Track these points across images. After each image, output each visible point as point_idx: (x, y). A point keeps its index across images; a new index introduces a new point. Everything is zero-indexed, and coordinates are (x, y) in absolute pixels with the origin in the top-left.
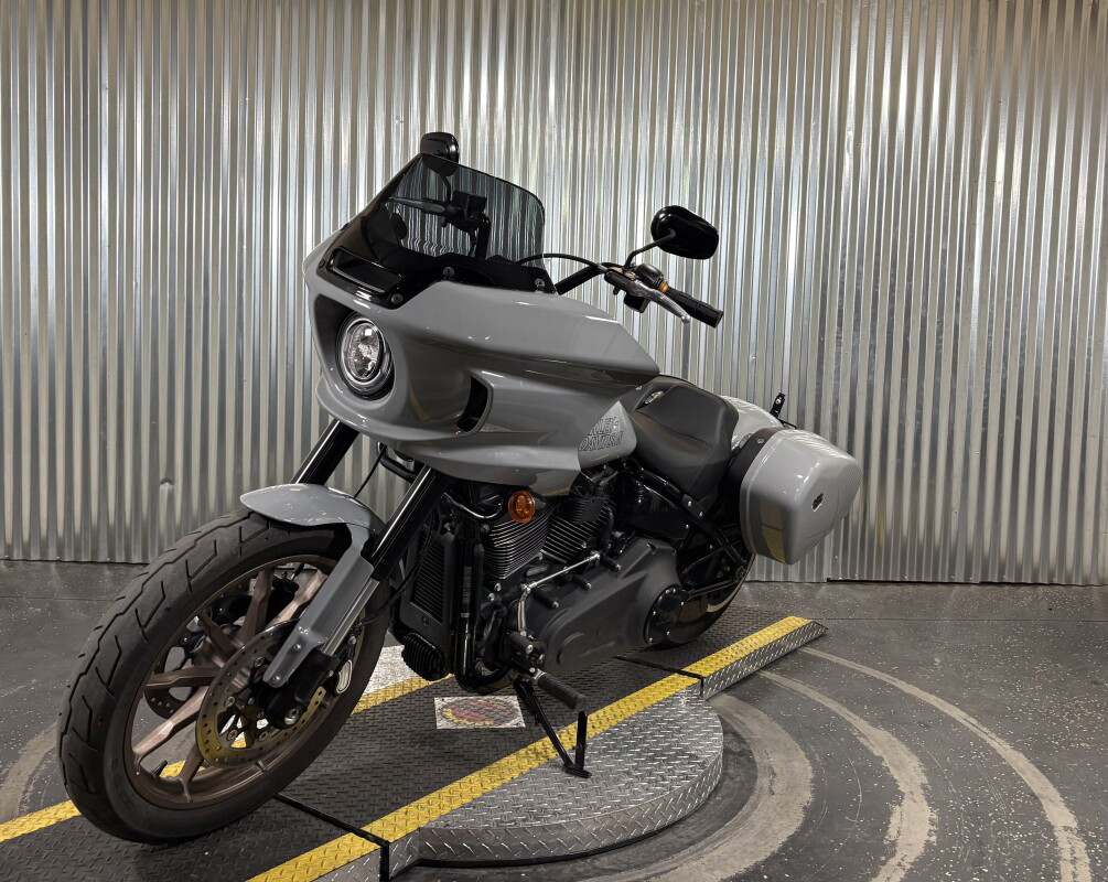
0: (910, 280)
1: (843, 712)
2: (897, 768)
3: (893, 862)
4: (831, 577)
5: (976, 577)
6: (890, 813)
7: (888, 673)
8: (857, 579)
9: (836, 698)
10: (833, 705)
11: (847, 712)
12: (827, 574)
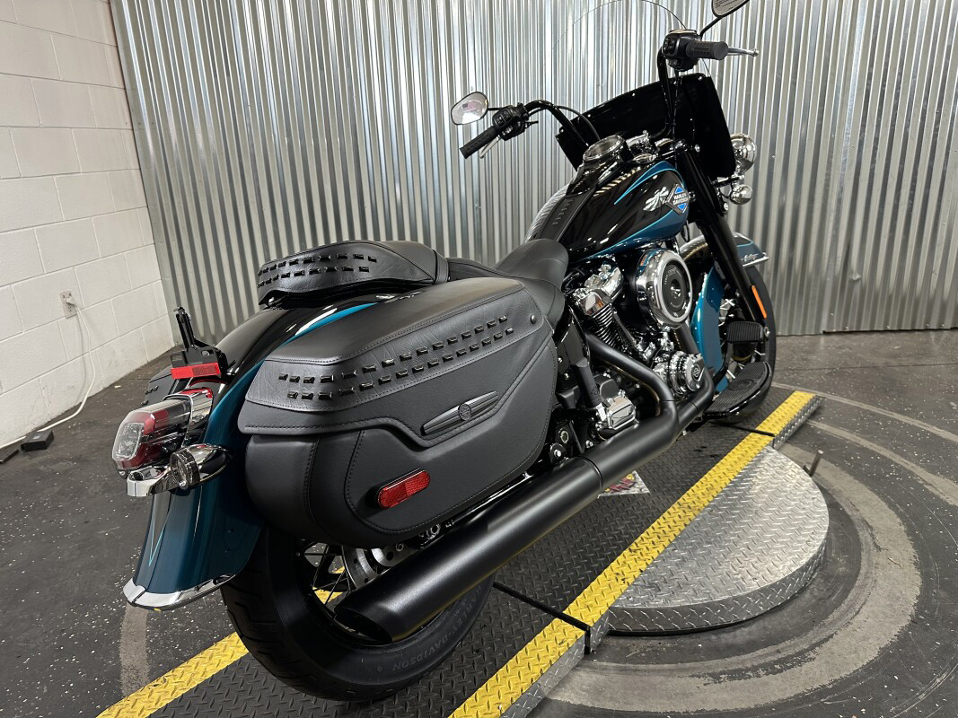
0: (914, 77)
4: (827, 330)
5: (948, 324)
7: (918, 419)
8: (848, 329)
9: (884, 444)
10: (887, 453)
11: (909, 463)
12: (824, 328)
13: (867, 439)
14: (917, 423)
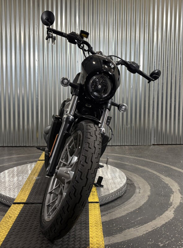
1: (158, 174)
2: (172, 186)
3: (171, 207)
4: (153, 143)
6: (170, 196)
8: (160, 144)
9: (156, 171)
10: (155, 173)
11: (159, 174)
13: (151, 169)
14: (168, 166)
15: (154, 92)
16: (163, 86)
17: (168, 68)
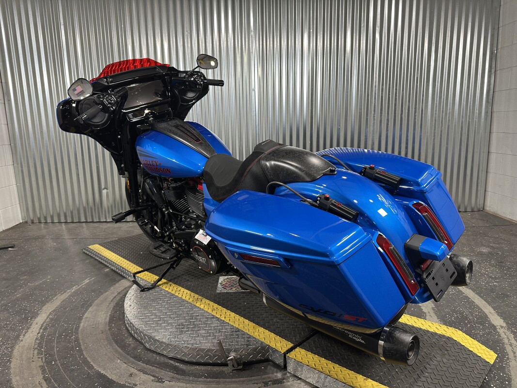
15: (373, 134)
16: (388, 124)
17: (396, 96)
